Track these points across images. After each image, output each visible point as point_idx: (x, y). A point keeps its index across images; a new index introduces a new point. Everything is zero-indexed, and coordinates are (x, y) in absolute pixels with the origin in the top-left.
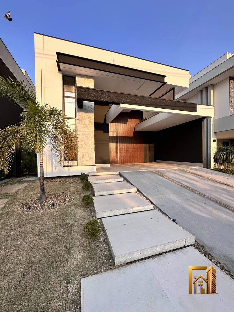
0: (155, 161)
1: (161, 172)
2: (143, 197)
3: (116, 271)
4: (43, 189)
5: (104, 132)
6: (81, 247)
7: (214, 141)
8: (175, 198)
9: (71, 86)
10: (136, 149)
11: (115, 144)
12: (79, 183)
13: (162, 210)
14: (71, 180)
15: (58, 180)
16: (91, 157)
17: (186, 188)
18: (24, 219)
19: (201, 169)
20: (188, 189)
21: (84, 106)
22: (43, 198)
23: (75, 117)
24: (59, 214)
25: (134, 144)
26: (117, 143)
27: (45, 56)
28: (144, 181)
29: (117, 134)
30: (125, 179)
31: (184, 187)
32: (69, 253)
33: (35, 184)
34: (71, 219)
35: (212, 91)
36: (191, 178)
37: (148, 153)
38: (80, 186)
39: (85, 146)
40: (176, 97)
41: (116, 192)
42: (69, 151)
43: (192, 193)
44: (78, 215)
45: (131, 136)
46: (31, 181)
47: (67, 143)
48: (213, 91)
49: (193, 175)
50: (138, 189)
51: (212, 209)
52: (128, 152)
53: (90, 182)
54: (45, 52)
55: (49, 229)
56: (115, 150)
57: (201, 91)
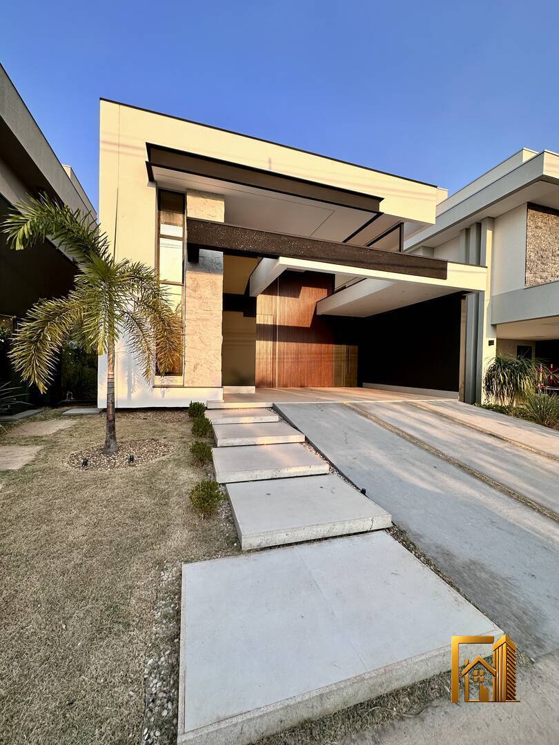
0: (360, 385)
1: (364, 407)
2: (314, 452)
3: (242, 558)
4: (112, 428)
5: (244, 316)
6: (184, 525)
7: (491, 343)
8: (378, 455)
9: (174, 214)
10: (315, 356)
11: (270, 343)
12: (185, 423)
13: (346, 475)
14: (168, 415)
15: (142, 415)
16: (214, 368)
17: (407, 440)
18: (76, 480)
19: (455, 403)
20: (410, 442)
21: (200, 259)
22: (111, 446)
23: (181, 281)
24: (144, 474)
25: (314, 345)
26: (274, 340)
27: (122, 149)
28: (324, 423)
29: (275, 320)
30: (284, 418)
31: (404, 438)
32: (163, 533)
33: (93, 422)
34: (167, 483)
35: (489, 233)
36: (425, 421)
37: (344, 365)
38: (187, 428)
39: (203, 345)
40: (407, 245)
41: (259, 440)
42: (165, 354)
43: (416, 449)
44: (180, 477)
45: (307, 326)
46: (82, 415)
47: (162, 337)
48: (491, 232)
49: (430, 416)
50: (306, 437)
51: (445, 478)
52: (298, 362)
53: (207, 419)
54: (122, 141)
55: (127, 497)
56: (270, 357)
57: (467, 230)
